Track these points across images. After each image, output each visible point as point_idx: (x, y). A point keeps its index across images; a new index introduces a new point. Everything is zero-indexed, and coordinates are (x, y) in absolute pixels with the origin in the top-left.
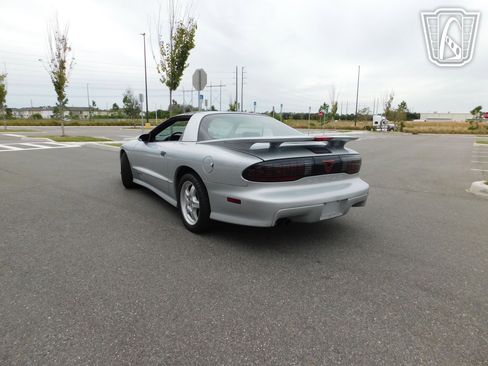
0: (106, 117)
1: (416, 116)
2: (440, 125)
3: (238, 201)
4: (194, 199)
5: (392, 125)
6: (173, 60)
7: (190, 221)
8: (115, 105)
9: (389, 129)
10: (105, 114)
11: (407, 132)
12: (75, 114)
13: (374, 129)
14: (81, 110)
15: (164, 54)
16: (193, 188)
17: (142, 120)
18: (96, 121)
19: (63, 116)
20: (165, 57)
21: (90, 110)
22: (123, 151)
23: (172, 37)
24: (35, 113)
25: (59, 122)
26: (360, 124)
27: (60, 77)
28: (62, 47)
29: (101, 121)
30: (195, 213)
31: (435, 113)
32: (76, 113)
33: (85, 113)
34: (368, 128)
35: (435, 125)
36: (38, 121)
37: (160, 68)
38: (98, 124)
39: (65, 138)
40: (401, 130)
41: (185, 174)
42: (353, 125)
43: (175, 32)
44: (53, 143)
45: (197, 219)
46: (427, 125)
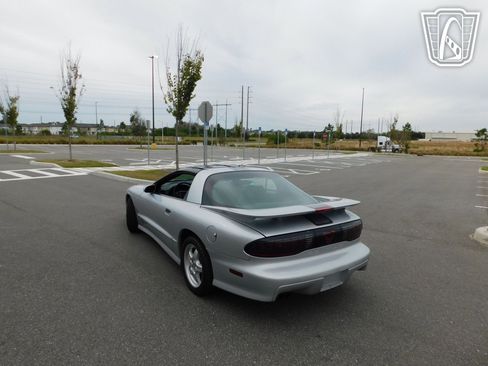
0: (113, 134)
1: (421, 135)
2: (445, 145)
3: (240, 274)
4: (198, 263)
5: (397, 146)
6: (180, 91)
7: (194, 283)
8: (122, 124)
9: (394, 150)
10: (112, 130)
11: (412, 153)
12: (82, 130)
13: (379, 150)
14: (89, 127)
15: (171, 85)
16: (196, 251)
17: (149, 137)
18: (103, 138)
19: (71, 131)
20: (172, 88)
21: (98, 126)
22: (128, 197)
23: (179, 69)
24: (44, 129)
25: (67, 140)
26: (365, 144)
27: (69, 103)
28: (73, 74)
29: (108, 138)
30: (198, 276)
31: (440, 132)
32: (84, 129)
33: (93, 130)
34: (373, 150)
35: (440, 145)
36: (46, 139)
37: (167, 99)
38: (105, 143)
39: (72, 163)
40: (406, 152)
41: (189, 236)
42: (357, 146)
43: (182, 64)
44: (61, 169)
45: (200, 282)
46: (431, 146)
